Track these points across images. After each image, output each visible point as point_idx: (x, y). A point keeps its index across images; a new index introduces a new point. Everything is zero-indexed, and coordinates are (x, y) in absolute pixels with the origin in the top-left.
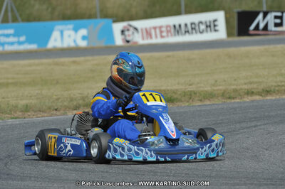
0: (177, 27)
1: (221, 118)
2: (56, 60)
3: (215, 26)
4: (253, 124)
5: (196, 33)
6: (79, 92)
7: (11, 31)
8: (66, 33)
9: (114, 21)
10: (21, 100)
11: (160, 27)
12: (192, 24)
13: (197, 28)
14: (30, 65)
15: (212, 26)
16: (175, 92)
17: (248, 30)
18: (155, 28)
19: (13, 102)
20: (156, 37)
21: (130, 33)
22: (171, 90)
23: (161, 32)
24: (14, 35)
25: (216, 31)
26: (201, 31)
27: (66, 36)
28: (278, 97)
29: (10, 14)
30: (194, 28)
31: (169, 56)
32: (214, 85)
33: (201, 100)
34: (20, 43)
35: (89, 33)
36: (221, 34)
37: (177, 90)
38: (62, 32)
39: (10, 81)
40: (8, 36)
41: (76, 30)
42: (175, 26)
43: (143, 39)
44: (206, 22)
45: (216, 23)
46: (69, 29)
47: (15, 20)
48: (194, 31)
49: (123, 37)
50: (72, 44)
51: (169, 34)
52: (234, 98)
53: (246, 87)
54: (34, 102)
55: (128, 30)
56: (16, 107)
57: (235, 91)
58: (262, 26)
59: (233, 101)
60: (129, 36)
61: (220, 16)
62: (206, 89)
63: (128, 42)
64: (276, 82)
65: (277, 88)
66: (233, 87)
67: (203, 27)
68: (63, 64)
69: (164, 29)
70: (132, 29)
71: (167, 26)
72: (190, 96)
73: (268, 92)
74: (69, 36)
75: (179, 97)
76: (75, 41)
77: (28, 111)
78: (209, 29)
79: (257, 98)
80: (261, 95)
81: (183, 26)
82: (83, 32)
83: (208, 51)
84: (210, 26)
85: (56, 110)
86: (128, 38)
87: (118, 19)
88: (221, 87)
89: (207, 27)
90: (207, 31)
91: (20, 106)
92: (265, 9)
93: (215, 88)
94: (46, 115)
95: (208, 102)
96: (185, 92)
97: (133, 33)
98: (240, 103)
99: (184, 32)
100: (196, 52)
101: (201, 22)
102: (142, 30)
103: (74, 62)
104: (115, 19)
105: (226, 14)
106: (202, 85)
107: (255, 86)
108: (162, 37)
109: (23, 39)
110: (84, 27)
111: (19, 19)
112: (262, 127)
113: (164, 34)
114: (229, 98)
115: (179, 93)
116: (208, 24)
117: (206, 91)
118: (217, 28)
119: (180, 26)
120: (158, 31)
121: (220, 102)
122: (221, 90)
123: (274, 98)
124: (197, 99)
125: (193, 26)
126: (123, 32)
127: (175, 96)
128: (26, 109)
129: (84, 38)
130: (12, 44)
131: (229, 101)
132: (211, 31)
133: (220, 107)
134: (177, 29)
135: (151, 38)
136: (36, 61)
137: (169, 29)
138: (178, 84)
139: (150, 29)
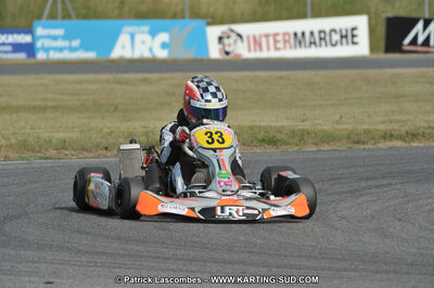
0: (299, 35)
1: (341, 171)
2: (119, 76)
3: (353, 36)
4: (385, 182)
5: (326, 45)
6: (143, 124)
7: (60, 32)
8: (139, 38)
9: (209, 24)
10: (58, 132)
11: (275, 35)
12: (320, 32)
13: (328, 38)
14: (80, 82)
15: (349, 36)
16: (279, 130)
17: (401, 44)
18: (267, 36)
19: (45, 135)
20: (268, 49)
21: (231, 41)
22: (275, 127)
23: (276, 42)
24: (64, 38)
25: (353, 43)
26: (334, 42)
27: (139, 42)
28: (427, 144)
29: (60, 7)
30: (323, 38)
31: (281, 78)
32: (338, 123)
33: (316, 144)
34: (72, 49)
35: (171, 39)
36: (362, 48)
37: (283, 127)
38: (132, 36)
39: (49, 104)
40: (55, 38)
41: (153, 33)
42: (295, 34)
43: (249, 50)
44: (341, 31)
45: (355, 32)
46: (143, 32)
47: (66, 16)
48: (323, 43)
49: (221, 46)
50: (147, 55)
51: (288, 45)
52: (364, 143)
53: (383, 127)
54: (75, 135)
55: (228, 37)
56: (50, 141)
57: (367, 132)
58: (421, 39)
59: (362, 147)
60: (229, 45)
61: (361, 23)
62: (325, 128)
63: (227, 53)
64: (427, 122)
65: (427, 131)
66: (365, 127)
67: (336, 37)
68: (127, 83)
69: (279, 38)
70: (233, 36)
71: (285, 34)
72: (302, 136)
73: (414, 136)
74: (143, 42)
75: (285, 138)
76: (151, 50)
77: (66, 149)
78: (344, 40)
79: (398, 143)
80: (404, 141)
81: (307, 35)
82: (164, 37)
83: (340, 72)
84: (346, 37)
85: (106, 148)
86: (227, 49)
87: (214, 20)
88: (347, 126)
89: (342, 37)
90: (342, 44)
91: (54, 141)
92: (427, 16)
93: (338, 127)
94: (91, 155)
95: (326, 147)
96: (293, 131)
97: (235, 42)
98: (373, 150)
99: (308, 43)
100: (322, 73)
101: (335, 31)
102: (248, 38)
103: (144, 80)
104: (209, 20)
105: (370, 20)
106: (321, 122)
107: (396, 126)
108: (277, 49)
109: (76, 43)
110: (165, 30)
111: (73, 13)
112: (399, 186)
113: (280, 45)
114: (357, 143)
115: (285, 132)
116: (344, 33)
117: (325, 131)
118: (356, 40)
119: (303, 34)
120: (271, 39)
121: (344, 148)
122: (346, 130)
123: (422, 145)
124: (310, 141)
125: (322, 35)
126: (220, 39)
127: (280, 136)
128: (63, 145)
129: (164, 46)
130: (61, 50)
131: (356, 146)
132: (347, 43)
133: (343, 155)
134: (299, 39)
135: (261, 49)
136: (91, 76)
137: (287, 37)
138: (287, 118)
139: (260, 36)
